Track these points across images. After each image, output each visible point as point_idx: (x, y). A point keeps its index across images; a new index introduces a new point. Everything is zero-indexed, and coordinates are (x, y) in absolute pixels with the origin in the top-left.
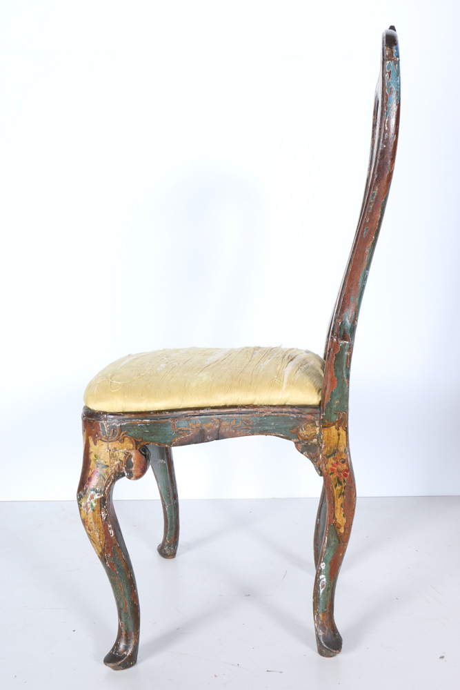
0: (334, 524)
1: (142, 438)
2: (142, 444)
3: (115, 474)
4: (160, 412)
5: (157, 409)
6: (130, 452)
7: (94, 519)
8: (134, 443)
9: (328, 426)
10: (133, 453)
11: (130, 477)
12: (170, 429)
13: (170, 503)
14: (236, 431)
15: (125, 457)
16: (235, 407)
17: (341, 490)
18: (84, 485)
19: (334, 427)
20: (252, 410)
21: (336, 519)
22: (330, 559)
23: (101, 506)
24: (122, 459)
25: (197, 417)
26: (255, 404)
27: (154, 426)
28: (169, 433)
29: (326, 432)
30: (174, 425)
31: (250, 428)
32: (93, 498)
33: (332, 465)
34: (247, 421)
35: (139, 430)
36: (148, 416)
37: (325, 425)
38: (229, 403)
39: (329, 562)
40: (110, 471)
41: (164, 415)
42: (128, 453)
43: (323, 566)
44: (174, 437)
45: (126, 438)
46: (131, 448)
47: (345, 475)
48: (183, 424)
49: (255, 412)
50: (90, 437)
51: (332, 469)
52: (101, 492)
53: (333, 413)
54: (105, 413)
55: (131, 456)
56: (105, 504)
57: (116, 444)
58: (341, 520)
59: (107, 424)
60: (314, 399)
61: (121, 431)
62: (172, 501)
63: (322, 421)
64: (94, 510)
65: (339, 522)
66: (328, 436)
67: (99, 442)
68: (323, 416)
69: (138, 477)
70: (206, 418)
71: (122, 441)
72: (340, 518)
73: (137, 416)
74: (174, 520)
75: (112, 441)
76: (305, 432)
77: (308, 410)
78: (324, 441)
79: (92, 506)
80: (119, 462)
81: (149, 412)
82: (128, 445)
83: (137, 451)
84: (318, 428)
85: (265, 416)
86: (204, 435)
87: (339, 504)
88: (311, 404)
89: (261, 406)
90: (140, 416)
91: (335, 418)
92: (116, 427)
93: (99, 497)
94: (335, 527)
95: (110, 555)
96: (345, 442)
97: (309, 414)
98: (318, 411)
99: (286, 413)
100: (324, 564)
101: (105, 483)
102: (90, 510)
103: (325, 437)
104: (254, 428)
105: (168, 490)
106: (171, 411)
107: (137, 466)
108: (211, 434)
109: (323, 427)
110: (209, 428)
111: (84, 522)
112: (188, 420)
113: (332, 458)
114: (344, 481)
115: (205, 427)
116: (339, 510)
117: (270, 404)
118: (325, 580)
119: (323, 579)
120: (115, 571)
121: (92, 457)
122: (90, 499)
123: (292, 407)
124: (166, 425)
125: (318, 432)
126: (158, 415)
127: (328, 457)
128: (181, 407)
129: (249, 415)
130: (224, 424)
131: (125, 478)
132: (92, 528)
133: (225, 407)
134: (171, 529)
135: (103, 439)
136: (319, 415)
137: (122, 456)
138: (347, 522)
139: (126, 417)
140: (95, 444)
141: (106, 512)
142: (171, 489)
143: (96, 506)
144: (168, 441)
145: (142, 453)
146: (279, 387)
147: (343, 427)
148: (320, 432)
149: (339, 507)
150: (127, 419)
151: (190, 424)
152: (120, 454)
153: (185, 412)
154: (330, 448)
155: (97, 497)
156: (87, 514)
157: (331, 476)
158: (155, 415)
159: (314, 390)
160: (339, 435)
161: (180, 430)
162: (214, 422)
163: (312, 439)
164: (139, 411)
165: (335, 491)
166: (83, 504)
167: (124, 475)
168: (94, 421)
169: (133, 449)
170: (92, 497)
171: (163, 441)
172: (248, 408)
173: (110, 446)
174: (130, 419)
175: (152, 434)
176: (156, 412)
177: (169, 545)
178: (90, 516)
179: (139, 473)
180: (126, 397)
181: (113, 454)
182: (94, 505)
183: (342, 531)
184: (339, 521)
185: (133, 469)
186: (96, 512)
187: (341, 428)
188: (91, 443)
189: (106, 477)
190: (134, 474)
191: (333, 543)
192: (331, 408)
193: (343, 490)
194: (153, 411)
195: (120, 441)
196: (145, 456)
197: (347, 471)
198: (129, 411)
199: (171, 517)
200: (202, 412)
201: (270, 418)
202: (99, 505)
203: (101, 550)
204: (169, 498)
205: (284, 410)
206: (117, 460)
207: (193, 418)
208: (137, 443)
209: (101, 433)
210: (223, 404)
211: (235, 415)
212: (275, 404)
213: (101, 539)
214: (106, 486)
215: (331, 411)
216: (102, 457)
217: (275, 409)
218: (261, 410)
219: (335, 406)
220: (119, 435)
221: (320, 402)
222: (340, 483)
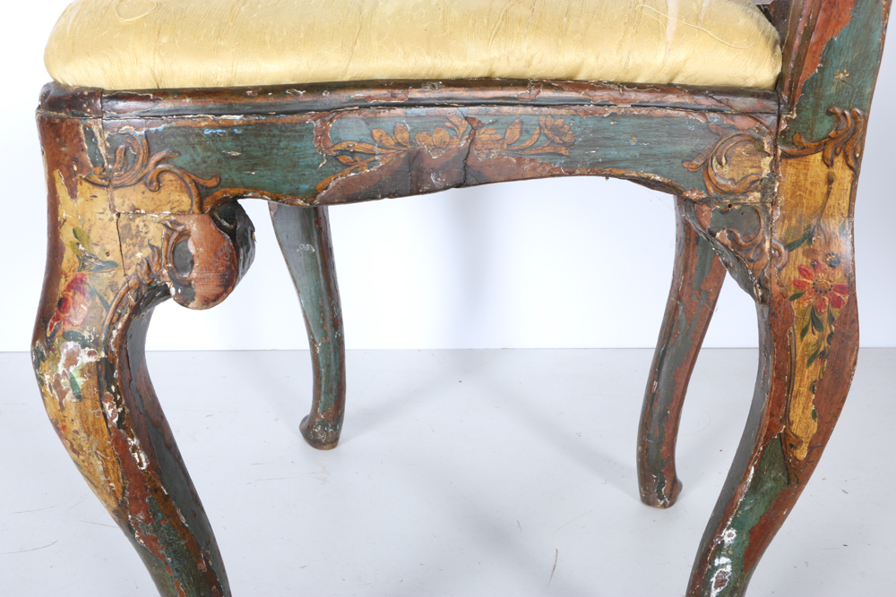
0: (784, 438)
1: (218, 176)
2: (219, 194)
3: (138, 290)
4: (279, 90)
5: (267, 82)
6: (181, 219)
7: (84, 421)
8: (194, 191)
9: (803, 153)
10: (194, 225)
11: (184, 303)
12: (309, 146)
13: (326, 336)
14: (520, 161)
15: (168, 238)
16: (521, 83)
17: (818, 344)
18: (46, 322)
19: (818, 156)
20: (573, 95)
21: (791, 424)
22: (752, 521)
23: (99, 385)
24: (158, 244)
25: (399, 111)
26: (581, 77)
27: (257, 136)
28: (309, 160)
29: (790, 170)
30: (324, 133)
31: (563, 151)
32: (77, 360)
33: (801, 270)
34: (556, 130)
35: (206, 149)
36: (237, 102)
37: (792, 145)
38: (503, 69)
39: (748, 528)
40: (121, 280)
41: (289, 100)
42: (176, 223)
43: (729, 536)
44: (324, 174)
45: (168, 177)
46: (186, 207)
47: (836, 303)
48: (351, 131)
49: (581, 102)
50: (57, 173)
51: (798, 284)
52: (96, 343)
53: (822, 113)
54: (97, 93)
55: (185, 234)
56: (110, 381)
57: (133, 196)
58: (802, 425)
59: (105, 128)
60: (760, 68)
61: (149, 154)
62: (330, 334)
63: (780, 137)
64: (79, 397)
65: (798, 433)
66: (796, 185)
67: (84, 188)
68: (789, 121)
69: (210, 301)
70: (428, 116)
71: (155, 184)
72: (802, 419)
73: (199, 104)
74: (333, 373)
75: (122, 186)
76: (726, 169)
77: (741, 103)
78: (781, 199)
79: (73, 384)
80: (147, 252)
81: (239, 92)
82: (177, 198)
83: (206, 217)
84: (768, 160)
85: (614, 115)
86: (420, 170)
87: (807, 382)
88: (751, 83)
89: (599, 85)
90: (211, 103)
91: (824, 127)
92: (133, 138)
93: (93, 359)
94: (787, 442)
95: (141, 517)
96: (845, 204)
97: (744, 113)
98: (772, 105)
99: (674, 108)
100: (733, 532)
101: (107, 316)
102: (69, 397)
103: (788, 185)
104: (577, 152)
105: (321, 310)
106: (315, 88)
107: (207, 267)
108: (443, 169)
109: (786, 156)
110: (436, 148)
111: (60, 427)
112: (368, 121)
113: (800, 250)
114: (831, 319)
115: (424, 143)
116: (802, 400)
117: (627, 79)
118: (729, 568)
119: (723, 566)
120: (163, 557)
121: (67, 236)
122: (67, 365)
123: (695, 90)
124: (300, 133)
125: (766, 171)
126: (271, 99)
127: (790, 247)
128: (347, 78)
129: (563, 111)
130: (483, 135)
131: (171, 302)
132: (80, 446)
133: (487, 82)
134: (328, 392)
135: (96, 178)
136: (773, 118)
137: (156, 234)
138: (818, 433)
139: (166, 105)
140: (73, 194)
141: (118, 404)
142: (327, 308)
143: (87, 385)
144: (305, 187)
145: (220, 226)
146: (657, 29)
147: (846, 157)
148: (774, 172)
149: (804, 390)
150: (169, 113)
151: (376, 134)
152: (152, 227)
153: (360, 94)
154: (799, 222)
155: (85, 358)
156: (62, 408)
157: (794, 305)
158: (261, 101)
159: (762, 41)
160: (830, 181)
161: (343, 152)
162: (454, 128)
163: (745, 193)
164: (208, 85)
165: (800, 346)
166: (47, 378)
167: (166, 294)
168: (63, 120)
169: (190, 212)
170: (71, 360)
171: (287, 187)
172: (560, 89)
173: (117, 201)
174: (179, 114)
175: (251, 162)
176: (264, 91)
177: (324, 424)
178: (72, 412)
179: (211, 288)
180: (164, 40)
181: (127, 227)
182: (80, 381)
183: (802, 454)
184: (797, 429)
185: (194, 274)
186: (89, 403)
187: (839, 161)
188: (62, 192)
189: (112, 299)
190: (199, 290)
191: (769, 485)
192: (818, 97)
193: (824, 344)
194: (255, 88)
195: (148, 185)
196: (232, 234)
197: (842, 289)
198: (177, 85)
199: (329, 366)
200: (415, 94)
201: (626, 122)
202: (94, 382)
203: (114, 505)
204: (322, 326)
205: (672, 99)
206: (141, 247)
207: (385, 113)
208: (202, 194)
209: (87, 158)
210: (481, 72)
211: (521, 110)
212: (640, 80)
213: (112, 477)
214: (112, 325)
215: (817, 106)
216: (94, 237)
217: (643, 97)
218: (600, 95)
219: (833, 90)
220: (145, 165)
221: (780, 79)
222: (816, 323)
